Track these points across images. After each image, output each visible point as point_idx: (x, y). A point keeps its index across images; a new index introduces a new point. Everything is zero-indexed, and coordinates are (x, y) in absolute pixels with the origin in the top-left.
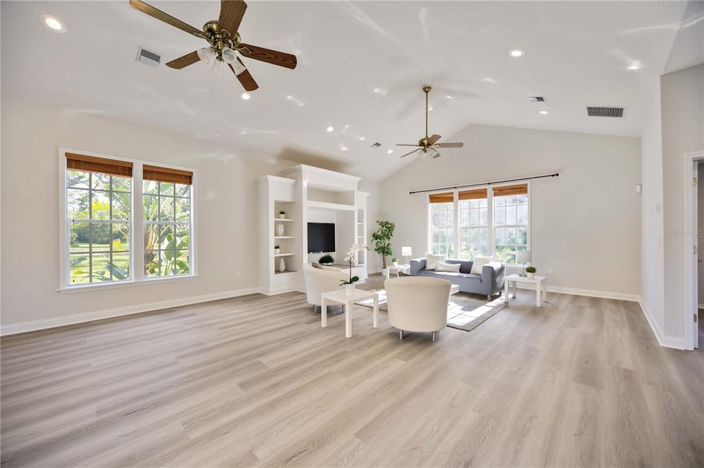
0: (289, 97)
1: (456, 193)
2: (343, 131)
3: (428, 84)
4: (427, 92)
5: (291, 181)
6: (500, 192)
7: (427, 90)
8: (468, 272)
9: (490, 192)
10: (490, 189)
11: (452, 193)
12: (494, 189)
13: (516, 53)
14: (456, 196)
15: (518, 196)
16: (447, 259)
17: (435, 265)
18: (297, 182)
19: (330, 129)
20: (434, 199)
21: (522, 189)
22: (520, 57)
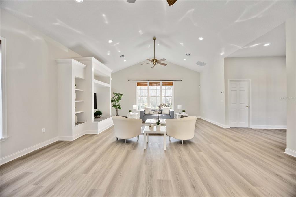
0: (104, 15)
1: (148, 82)
2: (115, 45)
3: (156, 37)
4: (154, 40)
5: (84, 66)
6: (164, 84)
7: (154, 39)
8: (161, 113)
9: (161, 84)
10: (161, 82)
11: (147, 83)
12: (162, 83)
13: (201, 39)
14: (148, 84)
15: (170, 86)
16: (152, 109)
17: (149, 112)
18: (86, 66)
19: (110, 41)
20: (139, 84)
21: (171, 84)
22: (202, 40)
